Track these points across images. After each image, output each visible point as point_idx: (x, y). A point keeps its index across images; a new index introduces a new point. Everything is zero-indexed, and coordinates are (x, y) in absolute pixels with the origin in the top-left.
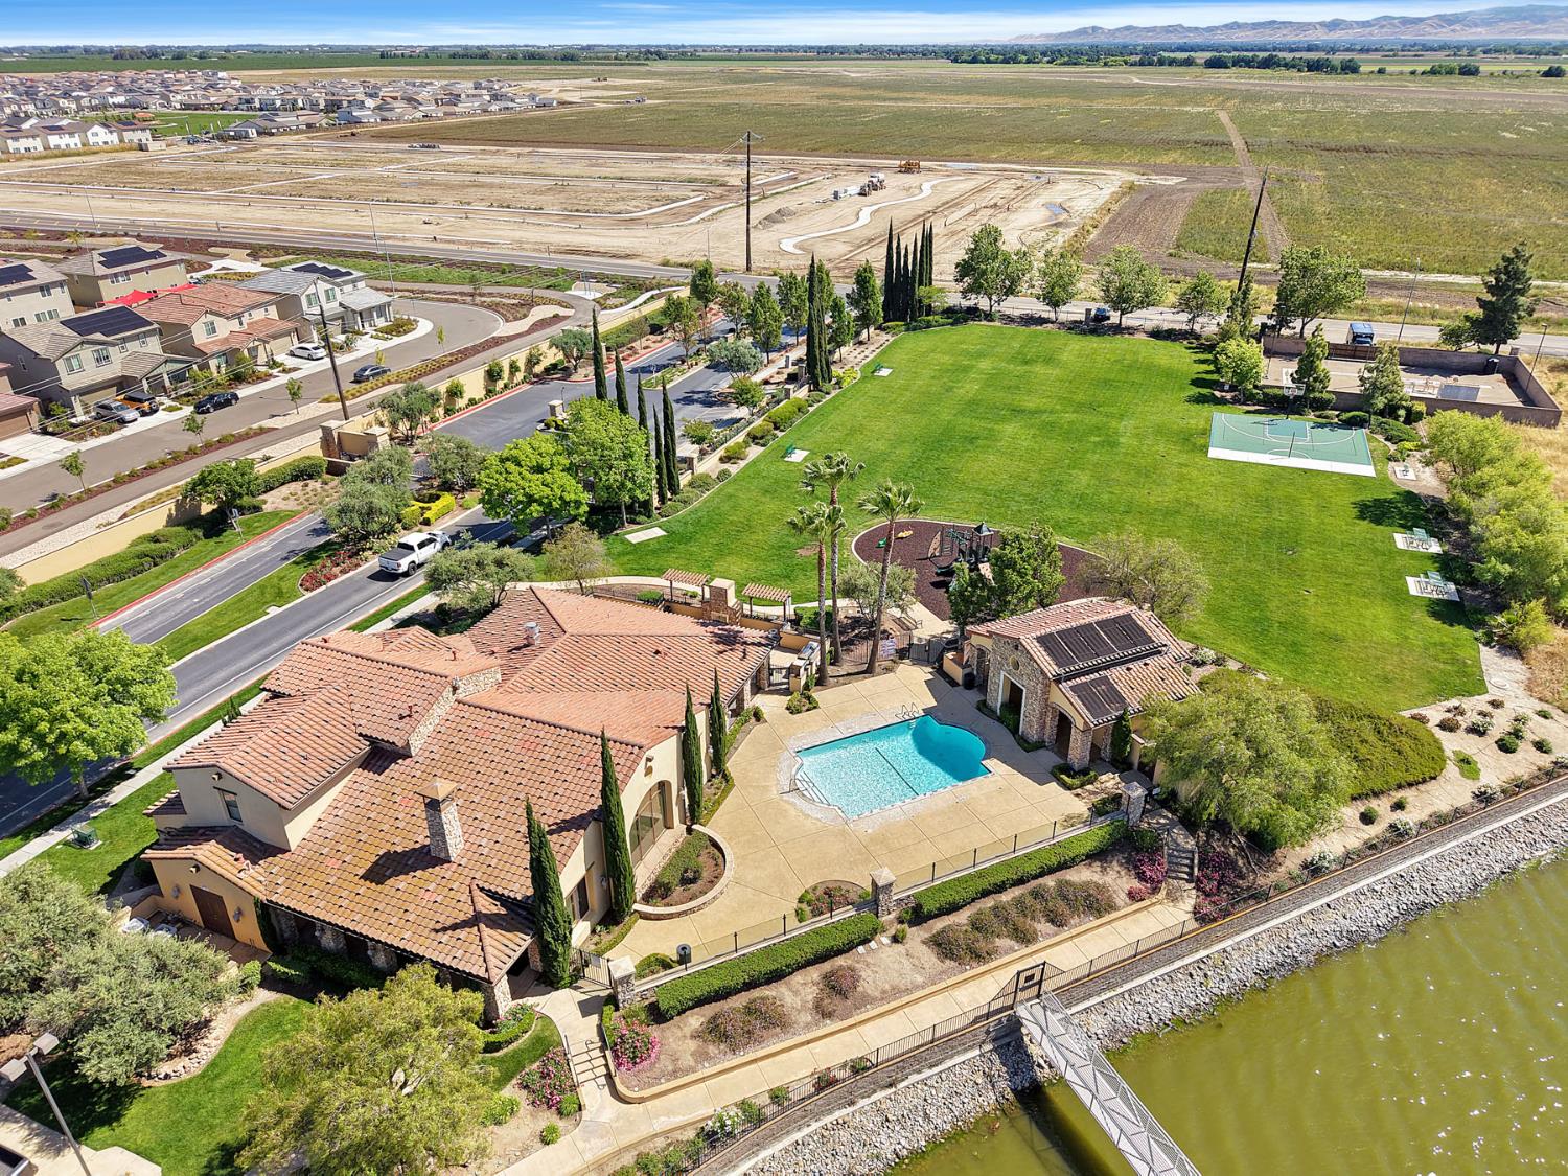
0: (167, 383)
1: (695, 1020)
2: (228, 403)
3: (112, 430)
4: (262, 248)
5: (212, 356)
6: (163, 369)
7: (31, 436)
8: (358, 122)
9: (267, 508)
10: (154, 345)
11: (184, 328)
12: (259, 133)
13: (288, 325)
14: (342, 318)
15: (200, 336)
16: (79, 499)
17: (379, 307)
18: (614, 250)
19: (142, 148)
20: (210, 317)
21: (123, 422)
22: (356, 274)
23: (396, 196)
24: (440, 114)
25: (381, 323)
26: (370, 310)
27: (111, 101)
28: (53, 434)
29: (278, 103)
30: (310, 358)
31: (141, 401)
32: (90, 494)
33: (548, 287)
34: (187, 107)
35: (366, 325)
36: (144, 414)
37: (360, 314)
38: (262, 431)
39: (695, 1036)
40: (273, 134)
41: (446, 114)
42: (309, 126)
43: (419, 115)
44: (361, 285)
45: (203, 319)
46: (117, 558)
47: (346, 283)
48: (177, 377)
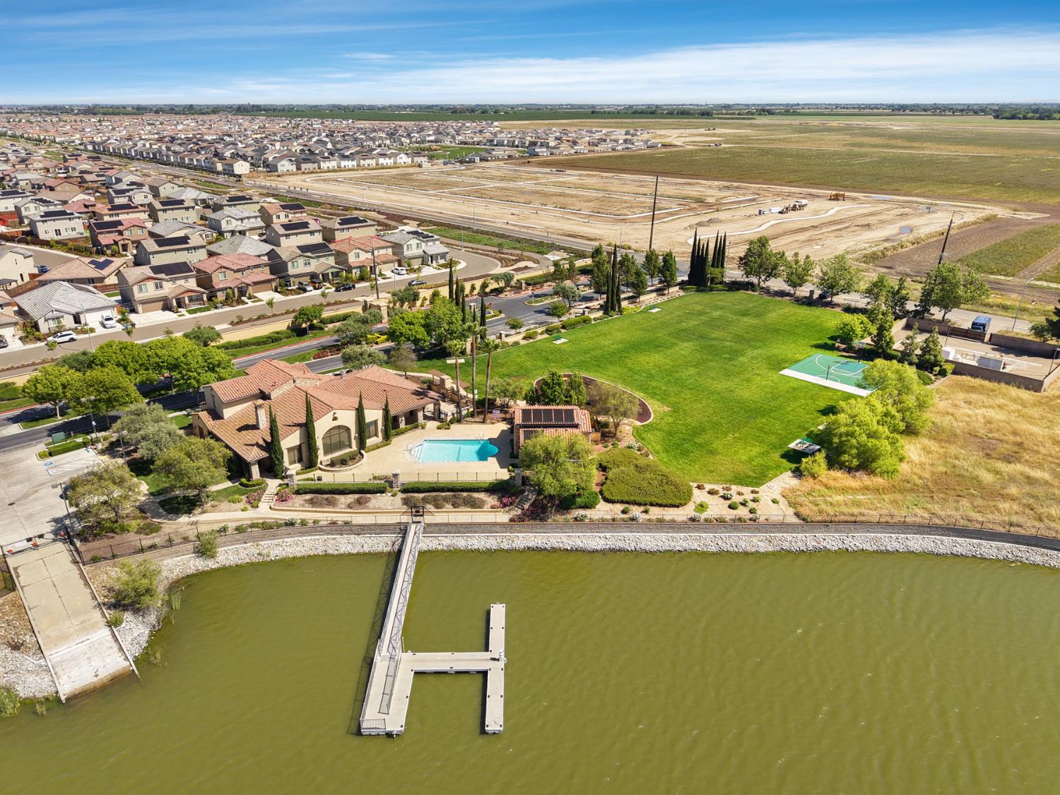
0: (330, 277)
1: (308, 497)
2: (350, 289)
3: (300, 294)
4: (426, 221)
5: (355, 268)
6: (330, 271)
7: (271, 292)
8: (536, 155)
9: (326, 329)
10: (331, 261)
11: (345, 254)
12: (481, 160)
13: (395, 258)
14: (423, 257)
15: (352, 259)
16: (269, 317)
17: (443, 253)
18: (590, 236)
19: (420, 166)
20: (358, 251)
21: (305, 291)
22: (436, 237)
23: (513, 199)
24: (586, 151)
25: (442, 262)
26: (437, 255)
27: (428, 139)
28: (279, 292)
29: (506, 142)
30: (399, 274)
31: (315, 283)
32: (274, 315)
33: (538, 253)
34: (462, 143)
35: (434, 262)
36: (315, 289)
37: (432, 257)
38: (354, 301)
39: (305, 500)
40: (487, 161)
41: (590, 151)
42: (509, 156)
43: (572, 151)
44: (438, 243)
45: (354, 251)
46: (261, 337)
47: (430, 241)
48: (336, 275)
